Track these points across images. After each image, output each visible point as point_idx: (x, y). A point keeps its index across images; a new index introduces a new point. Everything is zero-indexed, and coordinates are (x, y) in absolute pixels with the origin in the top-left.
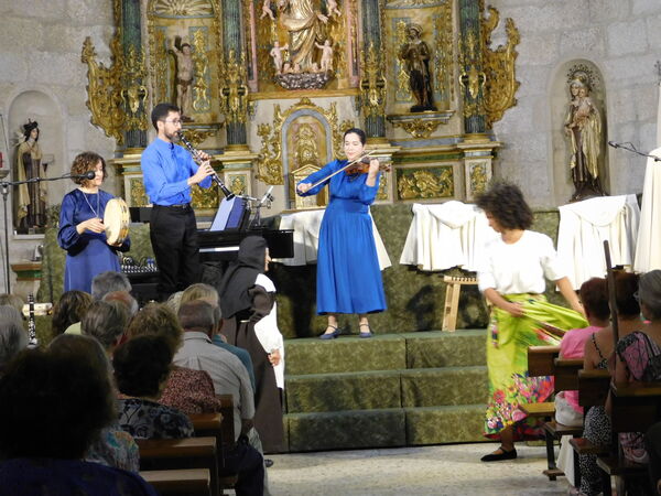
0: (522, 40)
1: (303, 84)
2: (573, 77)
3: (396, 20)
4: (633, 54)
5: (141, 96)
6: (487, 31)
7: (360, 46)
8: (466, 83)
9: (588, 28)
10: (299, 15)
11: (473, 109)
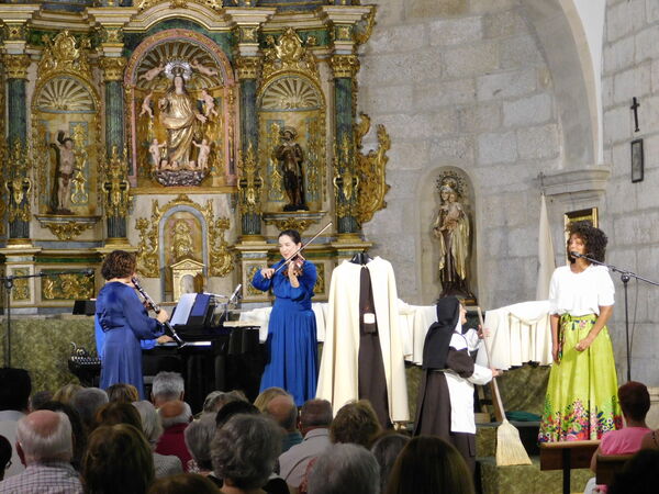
0: (393, 146)
1: (181, 180)
2: (443, 184)
3: (270, 122)
4: (502, 163)
5: (25, 188)
6: (359, 136)
7: (238, 146)
8: (341, 185)
9: (458, 137)
10: (178, 114)
11: (346, 210)
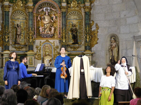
2: (112, 38)
6: (91, 26)
9: (115, 27)
10: (46, 20)
11: (87, 44)
